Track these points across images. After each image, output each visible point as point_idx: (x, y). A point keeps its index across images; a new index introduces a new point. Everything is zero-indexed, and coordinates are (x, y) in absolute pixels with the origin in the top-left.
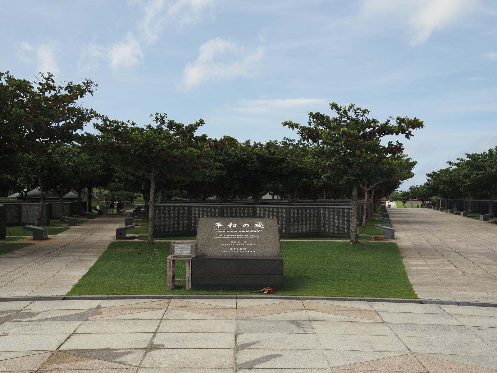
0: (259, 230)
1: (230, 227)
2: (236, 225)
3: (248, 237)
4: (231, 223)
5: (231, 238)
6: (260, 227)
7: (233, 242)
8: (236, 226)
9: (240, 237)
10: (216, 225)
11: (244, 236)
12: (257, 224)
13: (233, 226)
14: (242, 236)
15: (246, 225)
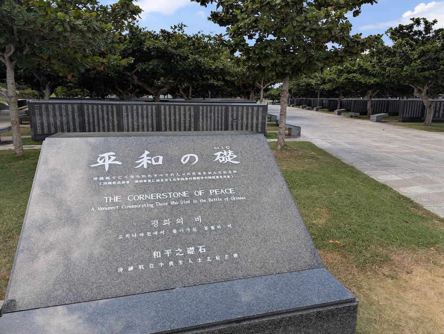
0: (230, 172)
1: (145, 167)
2: (161, 158)
3: (203, 197)
4: (147, 152)
5: (152, 206)
6: (230, 160)
7: (161, 222)
8: (160, 162)
9: (178, 200)
10: (101, 163)
11: (191, 196)
12: (219, 154)
13: (154, 163)
14: (184, 194)
15: (189, 155)
